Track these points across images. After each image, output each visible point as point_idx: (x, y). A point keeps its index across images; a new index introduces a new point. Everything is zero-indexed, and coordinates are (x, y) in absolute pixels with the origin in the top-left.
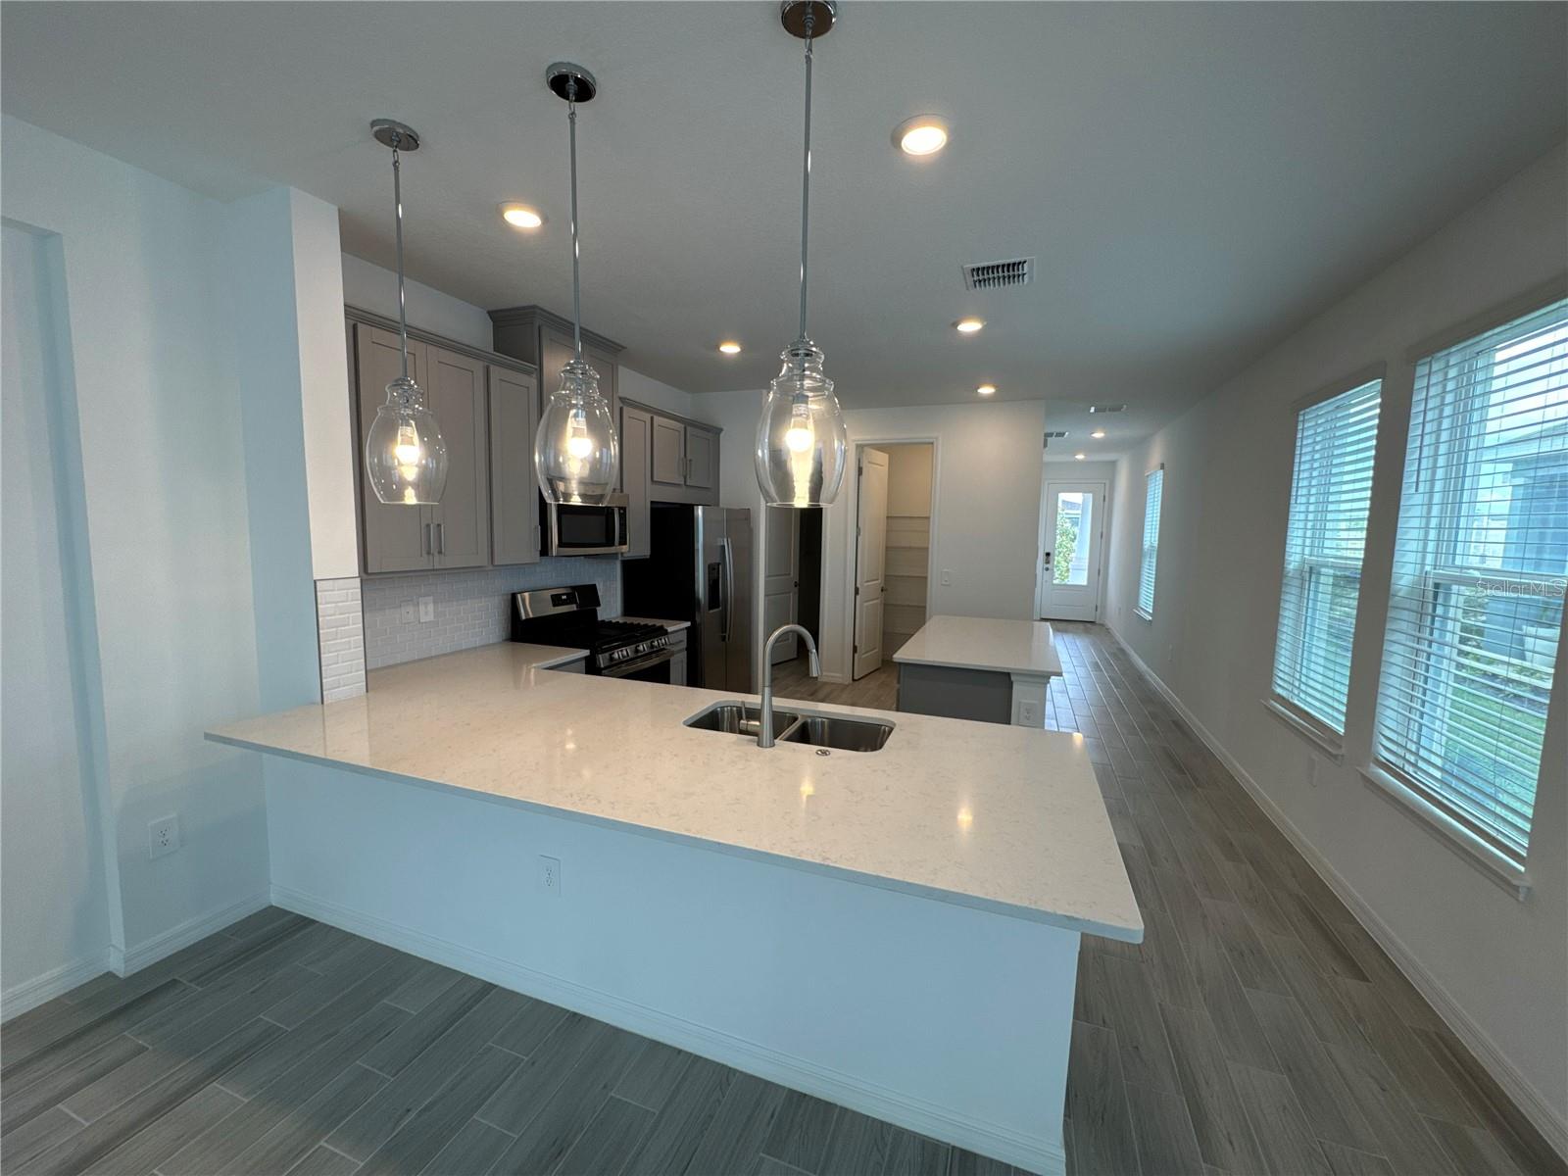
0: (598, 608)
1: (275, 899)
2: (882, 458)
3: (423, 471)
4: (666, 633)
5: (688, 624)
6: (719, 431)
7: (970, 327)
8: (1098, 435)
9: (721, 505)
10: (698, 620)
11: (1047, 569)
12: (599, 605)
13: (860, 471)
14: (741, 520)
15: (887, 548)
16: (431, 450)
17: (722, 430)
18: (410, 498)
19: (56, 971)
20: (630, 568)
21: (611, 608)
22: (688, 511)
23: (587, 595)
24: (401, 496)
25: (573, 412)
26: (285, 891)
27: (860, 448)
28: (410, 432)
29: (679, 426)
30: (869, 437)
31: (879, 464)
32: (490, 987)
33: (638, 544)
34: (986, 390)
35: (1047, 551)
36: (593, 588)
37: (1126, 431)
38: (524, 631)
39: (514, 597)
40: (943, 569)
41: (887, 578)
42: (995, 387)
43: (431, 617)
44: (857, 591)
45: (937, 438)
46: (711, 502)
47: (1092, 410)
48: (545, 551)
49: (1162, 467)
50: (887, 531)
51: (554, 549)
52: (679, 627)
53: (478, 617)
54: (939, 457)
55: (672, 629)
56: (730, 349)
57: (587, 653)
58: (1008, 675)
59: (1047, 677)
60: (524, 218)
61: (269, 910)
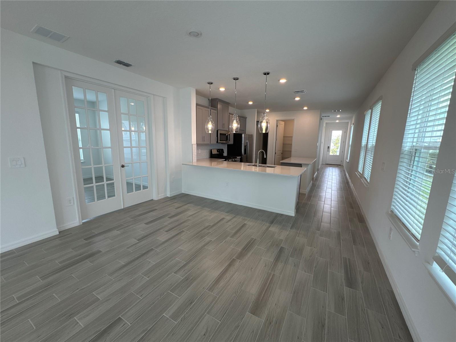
0: (224, 154)
1: (183, 192)
2: (283, 123)
3: (212, 128)
4: (237, 158)
5: (240, 157)
7: (297, 99)
8: (338, 116)
9: (246, 134)
10: (242, 157)
11: (328, 151)
12: (224, 153)
13: (277, 126)
14: (251, 137)
15: (283, 144)
16: (213, 125)
17: (247, 118)
18: (210, 132)
19: (163, 195)
20: (229, 146)
21: (225, 154)
22: (241, 135)
23: (221, 151)
24: (209, 132)
25: (234, 121)
27: (277, 121)
28: (210, 123)
30: (279, 118)
31: (282, 125)
32: (218, 201)
33: (231, 142)
34: (305, 108)
35: (328, 146)
36: (223, 149)
37: (345, 115)
38: (212, 156)
39: (211, 150)
40: (295, 148)
41: (283, 151)
42: (307, 107)
43: (200, 152)
44: (275, 153)
45: (295, 118)
46: (245, 133)
47: (333, 111)
48: (217, 142)
49: (353, 124)
50: (283, 140)
51: (219, 142)
52: (239, 157)
53: (206, 153)
54: (295, 122)
55: (238, 157)
56: (251, 103)
57: (224, 160)
58: (301, 164)
59: (308, 164)
60: (222, 89)
61: (182, 193)
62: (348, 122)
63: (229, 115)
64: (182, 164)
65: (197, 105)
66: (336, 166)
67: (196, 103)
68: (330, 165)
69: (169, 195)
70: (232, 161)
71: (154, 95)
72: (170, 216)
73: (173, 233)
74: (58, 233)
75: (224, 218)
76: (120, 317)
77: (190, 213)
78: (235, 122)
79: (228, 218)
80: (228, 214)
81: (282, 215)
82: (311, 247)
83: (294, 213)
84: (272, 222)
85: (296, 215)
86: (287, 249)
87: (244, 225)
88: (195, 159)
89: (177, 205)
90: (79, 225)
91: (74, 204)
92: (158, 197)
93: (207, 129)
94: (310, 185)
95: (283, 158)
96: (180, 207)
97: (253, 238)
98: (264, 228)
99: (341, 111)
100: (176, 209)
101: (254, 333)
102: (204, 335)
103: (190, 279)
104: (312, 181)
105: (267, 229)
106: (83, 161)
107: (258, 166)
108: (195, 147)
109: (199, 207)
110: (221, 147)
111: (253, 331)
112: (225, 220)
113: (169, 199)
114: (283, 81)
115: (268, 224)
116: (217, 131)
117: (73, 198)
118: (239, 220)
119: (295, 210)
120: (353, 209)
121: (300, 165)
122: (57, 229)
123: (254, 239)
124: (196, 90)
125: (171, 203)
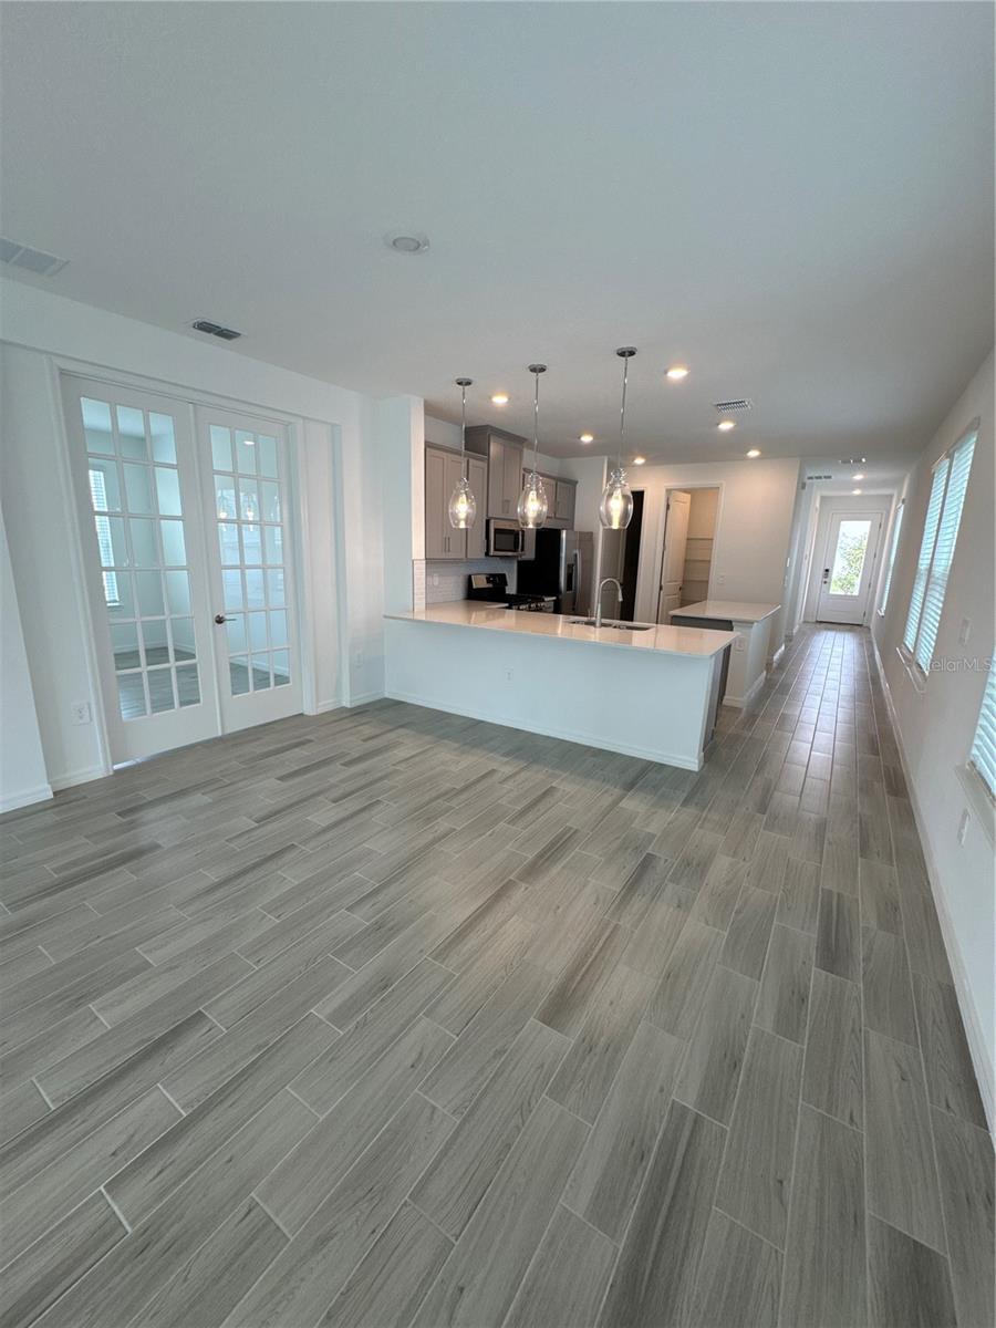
0: (506, 587)
1: (387, 695)
2: (687, 497)
3: (468, 514)
4: (543, 601)
5: (554, 598)
6: (575, 483)
7: (726, 426)
8: (859, 477)
9: (576, 529)
10: (560, 597)
11: (825, 583)
12: (507, 585)
13: (668, 507)
14: (587, 539)
15: (686, 561)
16: (471, 506)
17: (577, 482)
18: (462, 525)
19: (330, 701)
20: (523, 568)
21: (511, 589)
22: (557, 533)
23: (498, 581)
24: (458, 524)
25: (532, 492)
26: (391, 691)
27: (669, 491)
28: (463, 498)
29: (553, 482)
30: (675, 483)
31: (683, 502)
32: (482, 722)
33: (529, 553)
34: (754, 453)
35: (827, 568)
36: (504, 576)
37: (879, 475)
38: (474, 595)
39: (470, 577)
40: (718, 574)
41: (684, 581)
42: (759, 451)
43: (436, 583)
44: (661, 588)
45: (722, 484)
46: (570, 528)
47: (840, 461)
48: (487, 554)
49: (903, 501)
50: (687, 548)
51: (492, 552)
52: (550, 599)
53: (454, 586)
54: (723, 497)
55: (546, 599)
56: (587, 439)
57: (507, 605)
58: (730, 622)
59: (753, 623)
60: (500, 400)
61: (386, 699)
62: (891, 496)
63: (524, 476)
64: (386, 617)
65: (428, 445)
66: (848, 627)
67: (426, 442)
68: (830, 626)
69: (347, 702)
70: (530, 610)
71: (304, 418)
72: (348, 759)
73: (352, 805)
74: (50, 795)
75: (494, 771)
76: (200, 1011)
77: (401, 753)
78: (532, 495)
79: (507, 770)
80: (506, 759)
81: (662, 766)
82: (733, 857)
83: (697, 761)
84: (630, 786)
85: (703, 767)
86: (662, 862)
87: (549, 792)
88: (420, 603)
89: (367, 730)
90: (106, 775)
91: (91, 719)
92: (317, 707)
93: (455, 516)
94: (756, 683)
95: (684, 603)
96: (377, 736)
97: (571, 828)
98: (607, 800)
99: (864, 460)
100: (364, 740)
101: (544, 1071)
102: (412, 1066)
103: (389, 926)
104: (765, 673)
105: (616, 803)
106: (117, 604)
107: (598, 624)
108: (421, 567)
109: (428, 738)
110: (498, 567)
111: (542, 1066)
112: (496, 777)
113: (347, 715)
114: (677, 374)
115: (617, 791)
116: (488, 522)
117: (89, 705)
118: (536, 776)
119: (702, 754)
120: (878, 754)
121: (726, 625)
122: (49, 786)
123: (572, 831)
124: (426, 402)
125: (349, 726)
